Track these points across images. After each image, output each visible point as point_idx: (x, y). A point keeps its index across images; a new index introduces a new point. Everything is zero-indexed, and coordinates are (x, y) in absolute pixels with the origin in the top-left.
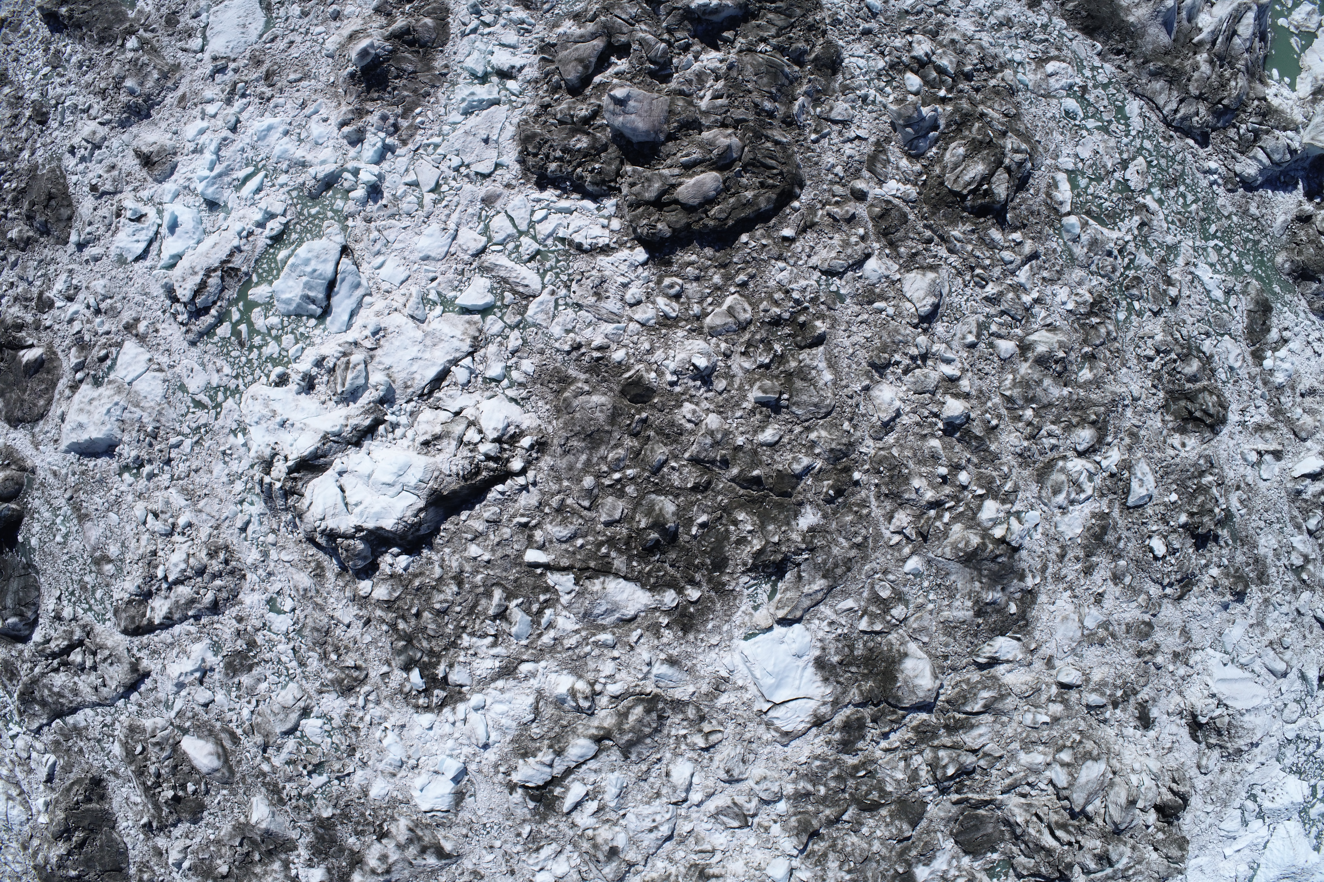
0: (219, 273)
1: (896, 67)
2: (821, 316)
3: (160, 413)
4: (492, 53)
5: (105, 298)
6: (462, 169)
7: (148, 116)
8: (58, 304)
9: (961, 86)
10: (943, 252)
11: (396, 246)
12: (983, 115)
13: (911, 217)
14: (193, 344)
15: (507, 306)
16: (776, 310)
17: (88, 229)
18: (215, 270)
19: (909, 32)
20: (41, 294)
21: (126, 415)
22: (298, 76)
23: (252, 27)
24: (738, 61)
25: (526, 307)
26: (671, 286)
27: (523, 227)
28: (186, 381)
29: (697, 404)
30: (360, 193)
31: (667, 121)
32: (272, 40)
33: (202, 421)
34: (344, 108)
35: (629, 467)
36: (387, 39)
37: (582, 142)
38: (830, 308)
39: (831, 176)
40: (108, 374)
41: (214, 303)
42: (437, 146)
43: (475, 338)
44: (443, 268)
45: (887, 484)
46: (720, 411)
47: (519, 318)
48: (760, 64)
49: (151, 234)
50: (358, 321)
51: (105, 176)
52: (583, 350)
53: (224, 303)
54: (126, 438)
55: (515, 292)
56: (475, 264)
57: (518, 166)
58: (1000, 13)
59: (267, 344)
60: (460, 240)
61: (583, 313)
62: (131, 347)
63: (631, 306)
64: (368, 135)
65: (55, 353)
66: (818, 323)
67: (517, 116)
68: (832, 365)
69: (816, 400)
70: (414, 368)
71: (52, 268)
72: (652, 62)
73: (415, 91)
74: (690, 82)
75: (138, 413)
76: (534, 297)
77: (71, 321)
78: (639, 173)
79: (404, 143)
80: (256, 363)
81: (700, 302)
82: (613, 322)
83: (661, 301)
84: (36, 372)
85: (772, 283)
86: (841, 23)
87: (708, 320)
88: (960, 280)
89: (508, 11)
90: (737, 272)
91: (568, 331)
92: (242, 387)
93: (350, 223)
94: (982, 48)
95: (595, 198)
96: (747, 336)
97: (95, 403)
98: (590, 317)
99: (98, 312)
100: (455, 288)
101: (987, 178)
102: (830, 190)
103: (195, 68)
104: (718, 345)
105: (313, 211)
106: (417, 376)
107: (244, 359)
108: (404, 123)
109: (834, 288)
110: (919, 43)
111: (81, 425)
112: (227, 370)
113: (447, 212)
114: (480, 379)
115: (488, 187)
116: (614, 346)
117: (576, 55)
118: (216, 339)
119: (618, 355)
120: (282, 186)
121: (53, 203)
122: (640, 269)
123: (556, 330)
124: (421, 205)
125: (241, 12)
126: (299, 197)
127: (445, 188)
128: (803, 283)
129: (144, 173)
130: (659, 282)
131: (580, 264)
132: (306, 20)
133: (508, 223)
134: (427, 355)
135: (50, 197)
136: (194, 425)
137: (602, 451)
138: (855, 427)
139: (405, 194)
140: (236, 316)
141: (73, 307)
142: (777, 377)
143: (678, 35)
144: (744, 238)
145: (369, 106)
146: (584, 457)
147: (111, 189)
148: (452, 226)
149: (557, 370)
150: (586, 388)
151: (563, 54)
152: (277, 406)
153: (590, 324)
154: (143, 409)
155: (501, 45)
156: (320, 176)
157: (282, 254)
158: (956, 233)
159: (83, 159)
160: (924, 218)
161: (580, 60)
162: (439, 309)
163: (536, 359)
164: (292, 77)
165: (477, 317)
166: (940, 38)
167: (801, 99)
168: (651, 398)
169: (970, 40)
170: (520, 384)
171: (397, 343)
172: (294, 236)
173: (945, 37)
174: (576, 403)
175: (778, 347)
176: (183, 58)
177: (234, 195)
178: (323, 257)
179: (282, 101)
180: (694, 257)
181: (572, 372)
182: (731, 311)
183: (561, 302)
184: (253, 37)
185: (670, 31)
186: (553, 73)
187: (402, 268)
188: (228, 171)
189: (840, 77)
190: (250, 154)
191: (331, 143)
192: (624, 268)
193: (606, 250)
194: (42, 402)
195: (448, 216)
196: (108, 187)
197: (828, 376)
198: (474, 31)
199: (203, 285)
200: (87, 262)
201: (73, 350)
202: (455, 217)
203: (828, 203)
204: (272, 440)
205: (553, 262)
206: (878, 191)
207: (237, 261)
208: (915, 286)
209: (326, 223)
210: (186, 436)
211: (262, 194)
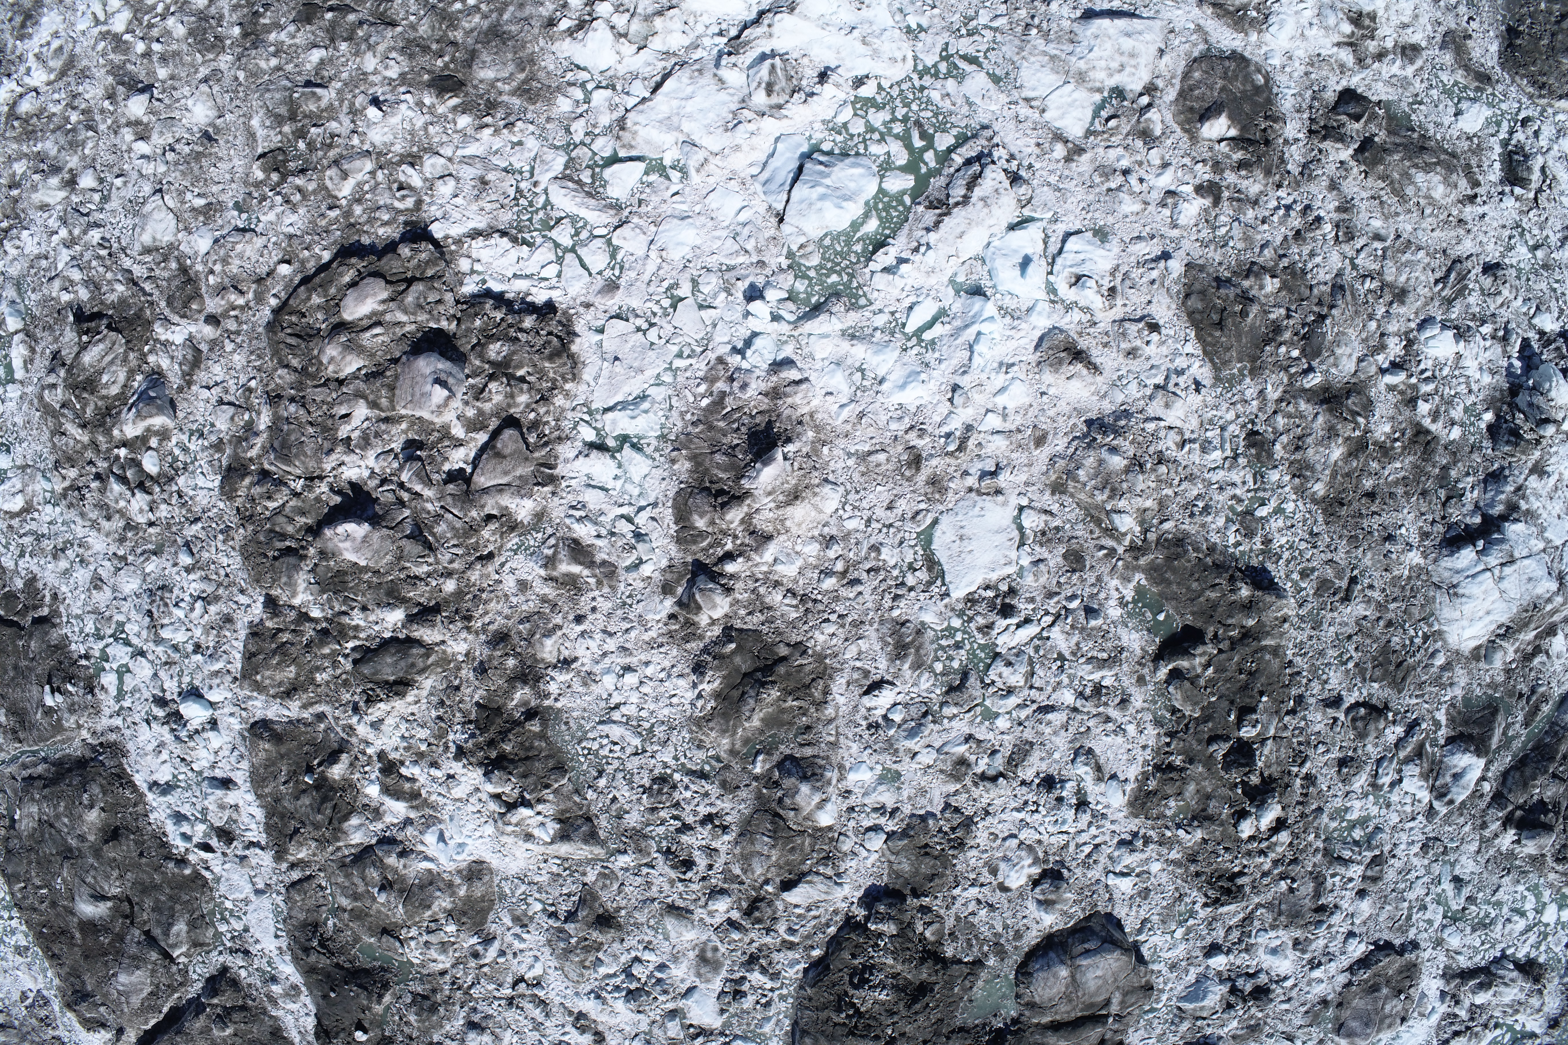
0: (951, 201)
1: (165, 479)
2: (258, 184)
3: (1022, 49)
4: (616, 478)
5: (1119, 188)
6: (645, 326)
7: (1089, 423)
8: (1188, 189)
9: (106, 465)
10: (138, 271)
11: (724, 233)
12: (83, 426)
13: (163, 304)
14: (985, 127)
15: (588, 167)
16: (299, 181)
17: (1155, 274)
18: (957, 204)
19: (151, 524)
20: (1217, 201)
21: (1069, 48)
22: (872, 458)
23: (950, 536)
24: (320, 461)
25: (566, 167)
26: (404, 197)
27: (570, 257)
28: (991, 85)
29: (385, 78)
30: (772, 295)
31: (396, 377)
32: (917, 513)
33: (965, 41)
34: (797, 399)
35: (460, 11)
36: (748, 494)
37: (496, 350)
38: (250, 194)
39: (239, 340)
40: (1104, 101)
41: (958, 170)
42: (680, 355)
43: (623, 128)
44: (664, 207)
45: (211, 27)
46: (363, 76)
47: (573, 154)
48: (297, 456)
49: (1059, 261)
50: (766, 146)
51: (1138, 343)
52: (502, 123)
53: (946, 172)
54: (1066, 24)
55: (579, 182)
56: (626, 213)
57: (577, 329)
58: (63, 564)
59: (885, 123)
60: (644, 240)
61: (504, 165)
62: (1075, 129)
63: (450, 175)
64: (765, 366)
65: (1186, 131)
66: (260, 175)
67: (579, 391)
68: (251, 136)
69: (268, 95)
70: (690, 89)
71: (1205, 233)
72: (419, 458)
73: (711, 427)
74: (377, 435)
75: (1052, 49)
76: (556, 178)
77: (1165, 165)
78: (433, 318)
79: (720, 360)
80: (898, 102)
81: (377, 184)
82: (470, 157)
83: (416, 181)
84: (1208, 109)
85: (302, 211)
86: (221, 532)
87: (369, 165)
88: (124, 244)
89: (599, 536)
90: (336, 220)
91: (520, 143)
92: (915, 77)
93: (785, 263)
94: (82, 515)
95: (488, 294)
96: (332, 154)
97: (1115, 65)
98: (496, 160)
99: (1126, 172)
100: (649, 185)
101: (83, 347)
102: (240, 324)
103: (1027, 484)
104: (362, 142)
105: (834, 278)
106: (685, 81)
107: (914, 107)
108: (721, 385)
109: (244, 216)
110: (141, 511)
111: (1128, 35)
112: (935, 96)
113: (661, 272)
114: (619, 87)
115: (613, 303)
116: (470, 131)
117: (506, 464)
118: (954, 132)
119: (464, 121)
120: (881, 311)
121: (1215, 317)
122: (439, 214)
123: (532, 144)
124: (695, 283)
125: (968, 559)
126: (857, 297)
127: (666, 303)
128: (271, 216)
129: (1082, 344)
130: (419, 203)
131: (506, 218)
132: (873, 541)
133: (587, 261)
134: (675, 103)
135: (1220, 325)
136: (976, 37)
137: (486, 24)
138: (236, 79)
139: (715, 296)
140: (929, 156)
141: (1166, 180)
142: (305, 116)
143: (390, 497)
144: (326, 256)
145: (765, 403)
146: (506, 17)
147: (1127, 325)
148: (653, 254)
149: (532, 100)
150: (499, 84)
151: (525, 470)
152: (862, 49)
153: (496, 152)
154: (1045, 53)
155: (607, 490)
156: (823, 317)
157: (872, 226)
158: (120, 288)
159: (1180, 372)
160: (152, 303)
161: (499, 455)
162: (667, 162)
163: (555, 112)
164: (881, 457)
165: (622, 154)
166: (122, 524)
167: (262, 427)
168: (433, 80)
169: (94, 525)
170: (574, 84)
171: (712, 115)
172: (858, 248)
173: (118, 523)
174: (511, 67)
175: (301, 145)
176: (1048, 500)
177: (946, 304)
178: (804, 206)
179: (894, 426)
180: (381, 231)
181: (516, 102)
182: (345, 175)
183: (527, 175)
184: (945, 520)
185: (401, 503)
186: (538, 447)
187: (714, 206)
188: (956, 333)
189: (225, 463)
190: (930, 357)
191: (818, 365)
192: (456, 215)
193: (475, 234)
194: (1197, 75)
195: (659, 268)
196: (1133, 328)
197: (255, 122)
198: (641, 509)
199: (971, 186)
200: (1153, 237)
201: (1158, 132)
202: (651, 267)
203: (241, 308)
204: (865, 12)
205: (536, 218)
206: (193, 329)
207: (930, 217)
208: (163, 226)
209: (815, 260)
210: (986, 27)
211: (907, 303)
